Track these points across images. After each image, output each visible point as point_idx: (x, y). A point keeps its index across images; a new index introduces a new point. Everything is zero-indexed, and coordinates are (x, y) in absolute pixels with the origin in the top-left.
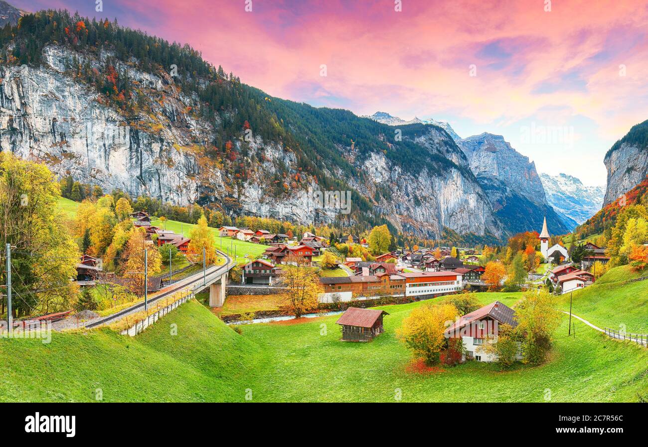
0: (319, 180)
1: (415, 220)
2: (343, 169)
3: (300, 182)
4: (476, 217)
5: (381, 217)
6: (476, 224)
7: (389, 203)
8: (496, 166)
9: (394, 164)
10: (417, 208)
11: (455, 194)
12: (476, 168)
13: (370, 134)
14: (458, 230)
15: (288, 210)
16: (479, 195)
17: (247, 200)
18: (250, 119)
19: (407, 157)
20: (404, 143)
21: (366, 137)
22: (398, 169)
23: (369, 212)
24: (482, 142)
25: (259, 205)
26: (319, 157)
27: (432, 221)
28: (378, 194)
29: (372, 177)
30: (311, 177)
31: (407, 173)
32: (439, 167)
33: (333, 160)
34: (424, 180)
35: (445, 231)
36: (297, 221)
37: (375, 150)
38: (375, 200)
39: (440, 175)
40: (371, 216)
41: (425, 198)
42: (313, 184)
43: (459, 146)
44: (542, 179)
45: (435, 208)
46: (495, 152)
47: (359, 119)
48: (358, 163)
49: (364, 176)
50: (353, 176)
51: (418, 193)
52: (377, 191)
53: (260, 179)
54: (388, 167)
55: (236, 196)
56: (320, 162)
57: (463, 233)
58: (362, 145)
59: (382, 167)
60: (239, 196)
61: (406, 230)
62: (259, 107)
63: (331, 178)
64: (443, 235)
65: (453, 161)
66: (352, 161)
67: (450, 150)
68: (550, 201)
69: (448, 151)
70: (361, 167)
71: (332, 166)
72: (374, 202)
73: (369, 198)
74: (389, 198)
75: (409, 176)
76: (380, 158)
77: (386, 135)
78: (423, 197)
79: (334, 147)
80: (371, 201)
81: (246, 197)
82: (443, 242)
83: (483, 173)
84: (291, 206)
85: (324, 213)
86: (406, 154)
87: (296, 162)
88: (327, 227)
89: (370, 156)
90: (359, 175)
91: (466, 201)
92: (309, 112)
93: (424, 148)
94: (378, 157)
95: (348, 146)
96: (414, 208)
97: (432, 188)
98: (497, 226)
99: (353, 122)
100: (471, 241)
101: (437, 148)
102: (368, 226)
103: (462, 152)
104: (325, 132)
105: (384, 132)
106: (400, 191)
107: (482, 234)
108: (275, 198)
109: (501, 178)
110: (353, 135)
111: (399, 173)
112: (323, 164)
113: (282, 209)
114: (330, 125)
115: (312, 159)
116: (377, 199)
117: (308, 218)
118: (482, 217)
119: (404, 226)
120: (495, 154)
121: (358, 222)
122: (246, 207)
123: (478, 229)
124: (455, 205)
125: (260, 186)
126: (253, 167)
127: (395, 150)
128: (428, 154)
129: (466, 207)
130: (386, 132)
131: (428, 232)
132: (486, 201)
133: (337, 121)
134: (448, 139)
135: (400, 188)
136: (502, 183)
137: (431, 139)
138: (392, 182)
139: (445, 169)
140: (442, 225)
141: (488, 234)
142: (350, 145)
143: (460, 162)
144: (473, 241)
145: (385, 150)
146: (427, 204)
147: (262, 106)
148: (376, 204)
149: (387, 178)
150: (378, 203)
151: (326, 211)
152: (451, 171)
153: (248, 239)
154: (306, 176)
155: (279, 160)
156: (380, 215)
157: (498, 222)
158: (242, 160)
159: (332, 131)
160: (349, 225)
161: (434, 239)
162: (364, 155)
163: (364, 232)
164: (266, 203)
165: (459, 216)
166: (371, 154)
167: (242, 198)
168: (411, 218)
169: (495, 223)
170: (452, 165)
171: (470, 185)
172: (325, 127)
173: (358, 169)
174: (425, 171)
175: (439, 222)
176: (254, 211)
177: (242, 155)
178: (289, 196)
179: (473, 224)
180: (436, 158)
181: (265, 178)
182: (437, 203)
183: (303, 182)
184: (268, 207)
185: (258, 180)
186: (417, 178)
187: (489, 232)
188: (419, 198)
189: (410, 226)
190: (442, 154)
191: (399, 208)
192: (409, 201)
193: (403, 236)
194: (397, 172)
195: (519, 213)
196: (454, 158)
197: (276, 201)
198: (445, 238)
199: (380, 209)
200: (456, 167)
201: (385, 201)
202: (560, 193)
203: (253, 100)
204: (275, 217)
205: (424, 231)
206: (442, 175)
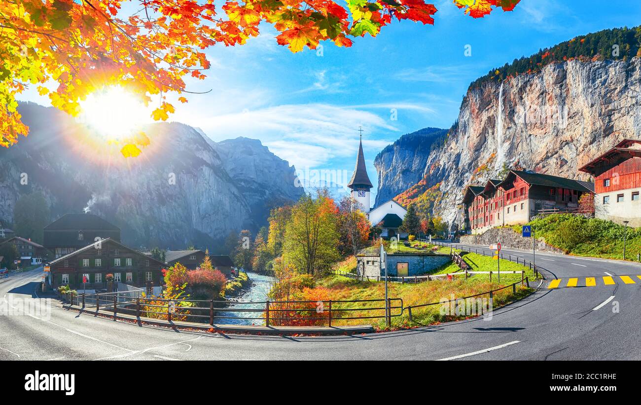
11: (207, 194)
14: (213, 234)
16: (235, 196)
27: (180, 222)
32: (188, 164)
45: (184, 208)
51: (162, 191)
57: (218, 237)
65: (205, 159)
78: (168, 195)
91: (221, 202)
96: (158, 207)
97: (180, 186)
109: (259, 181)
124: (207, 206)
129: (220, 208)
132: (243, 203)
136: (261, 185)
140: (193, 228)
143: (213, 161)
146: (174, 204)
152: (202, 169)
165: (213, 218)
170: (203, 163)
171: (224, 184)
182: (186, 203)
188: (164, 196)
200: (207, 165)
205: (170, 235)
206: (192, 173)
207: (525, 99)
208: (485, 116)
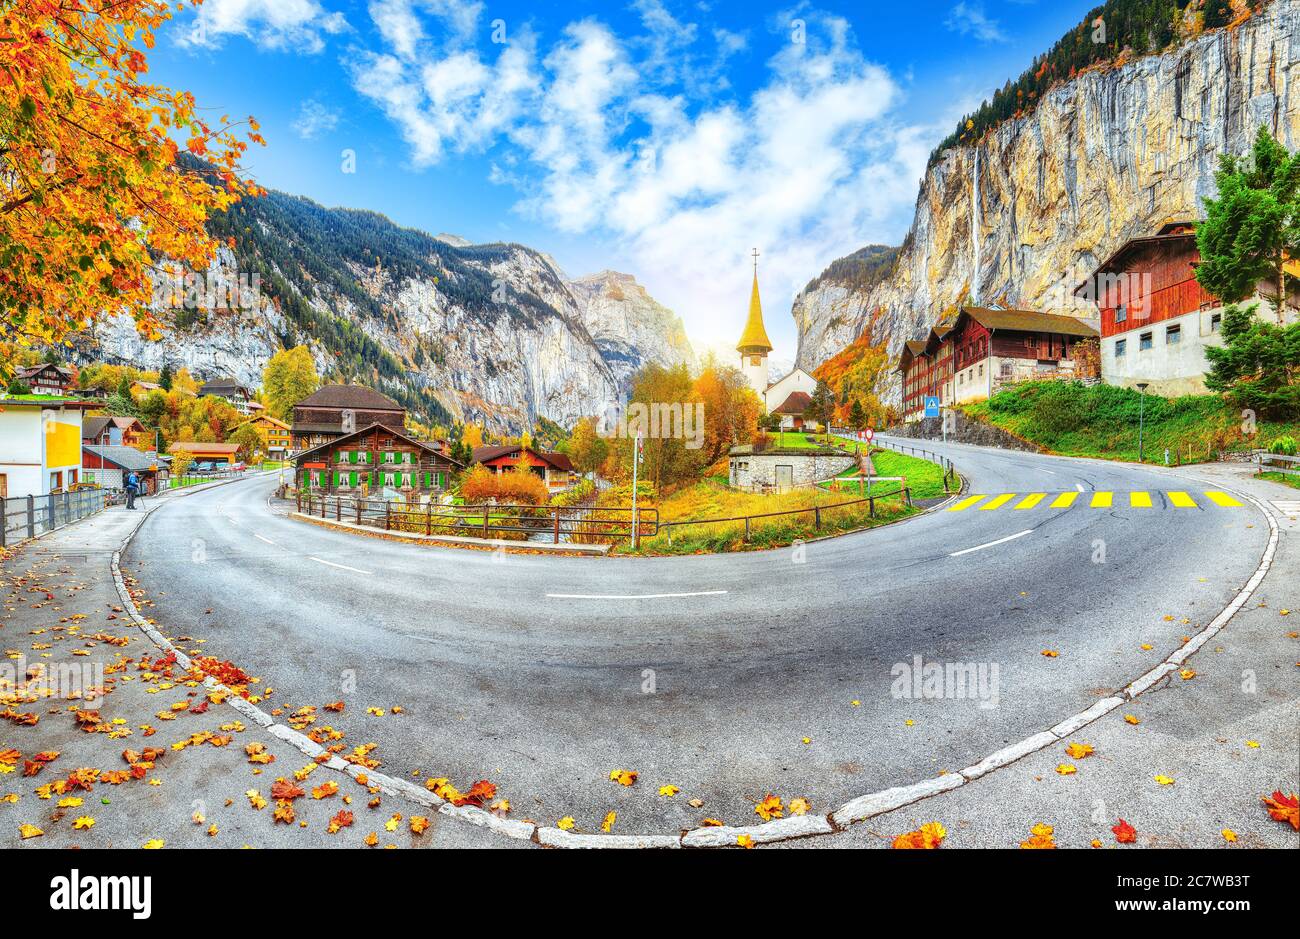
0: (285, 306)
1: (487, 400)
2: (355, 301)
4: (592, 401)
5: (424, 392)
6: (592, 414)
7: (442, 370)
8: (623, 322)
9: (452, 303)
10: (490, 381)
11: (557, 362)
12: (594, 324)
13: (413, 251)
15: (206, 358)
16: (597, 365)
19: (476, 293)
20: (473, 273)
21: (405, 255)
22: (459, 312)
23: (396, 380)
24: (602, 285)
25: (140, 344)
27: (516, 404)
28: (421, 352)
29: (413, 323)
30: (266, 299)
31: (474, 319)
32: (531, 313)
33: (338, 286)
34: (503, 335)
35: (541, 424)
37: (418, 277)
38: (415, 362)
39: (532, 327)
40: (399, 386)
41: (504, 364)
42: (269, 312)
43: (566, 285)
45: (522, 382)
46: (621, 301)
48: (387, 297)
49: (396, 319)
50: (375, 316)
51: (492, 355)
52: (419, 346)
54: (442, 308)
56: (308, 285)
58: (396, 267)
59: (430, 305)
60: (94, 325)
61: (470, 419)
64: (538, 430)
65: (555, 306)
66: (377, 292)
67: (549, 287)
69: (545, 290)
70: (391, 303)
71: (333, 295)
72: (412, 365)
73: (402, 357)
74: (441, 361)
75: (477, 324)
76: (427, 290)
77: (441, 256)
78: (501, 362)
79: (345, 267)
80: (405, 362)
83: (604, 333)
84: (213, 350)
86: (473, 288)
87: (234, 267)
89: (408, 286)
90: (385, 316)
92: (308, 209)
93: (505, 281)
94: (422, 287)
95: (370, 267)
96: (484, 380)
97: (518, 347)
101: (527, 283)
103: (569, 295)
104: (332, 242)
105: (438, 252)
106: (461, 349)
108: (176, 331)
109: (632, 342)
110: (381, 250)
111: (460, 319)
112: (315, 289)
113: (193, 356)
114: (345, 233)
115: (292, 276)
117: (254, 377)
119: (467, 411)
120: (622, 303)
122: (110, 347)
127: (455, 281)
128: (512, 292)
129: (575, 383)
130: (444, 254)
131: (510, 423)
132: (607, 376)
133: (358, 228)
134: (545, 271)
135: (461, 345)
136: (633, 349)
137: (517, 268)
138: (446, 333)
139: (539, 317)
140: (535, 413)
142: (374, 265)
143: (566, 310)
145: (437, 279)
146: (508, 375)
148: (416, 369)
149: (439, 326)
150: (419, 367)
152: (550, 323)
156: (421, 390)
159: (345, 241)
162: (397, 284)
164: (157, 342)
165: (564, 399)
166: (409, 283)
168: (479, 396)
170: (552, 312)
171: (582, 347)
173: (385, 307)
174: (506, 317)
175: (529, 406)
180: (528, 300)
182: (526, 374)
184: (160, 350)
186: (492, 330)
188: (495, 363)
189: (478, 411)
190: (537, 294)
191: (459, 379)
192: (478, 367)
194: (456, 317)
196: (555, 300)
199: (422, 378)
200: (558, 316)
201: (433, 366)
205: (502, 423)
206: (536, 328)
207: (1013, 174)
208: (952, 216)
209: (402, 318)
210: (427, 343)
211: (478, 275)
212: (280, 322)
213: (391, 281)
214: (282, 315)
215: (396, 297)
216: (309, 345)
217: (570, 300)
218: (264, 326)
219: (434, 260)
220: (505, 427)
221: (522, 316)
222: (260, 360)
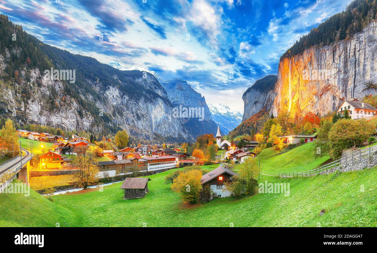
0: (78, 101)
1: (138, 128)
2: (93, 95)
3: (66, 102)
4: (173, 127)
5: (117, 126)
6: (173, 131)
7: (122, 118)
8: (183, 98)
9: (124, 94)
10: (138, 121)
11: (160, 113)
12: (172, 99)
13: (108, 74)
14: (163, 134)
15: (59, 120)
17: (31, 112)
18: (30, 56)
19: (132, 90)
20: (130, 82)
21: (106, 76)
22: (127, 97)
23: (110, 123)
24: (175, 84)
25: (39, 116)
26: (77, 86)
27: (147, 129)
28: (115, 112)
29: (111, 102)
30: (73, 99)
31: (132, 100)
32: (151, 97)
33: (86, 89)
34: (142, 105)
35: (156, 135)
36: (65, 128)
38: (113, 116)
39: (151, 102)
40: (111, 125)
41: (143, 115)
42: (75, 104)
43: (162, 85)
44: (209, 106)
45: (149, 121)
46: (182, 90)
47: (101, 65)
48: (102, 92)
49: (106, 100)
50: (99, 100)
51: (139, 112)
52: (114, 110)
53: (39, 98)
54: (121, 96)
55: (23, 109)
56: (78, 90)
57: (166, 136)
58: (104, 81)
59: (116, 95)
60: (25, 110)
61: (132, 135)
62: (36, 48)
63: (85, 101)
64: (154, 137)
65: (159, 94)
66: (98, 91)
67: (157, 87)
68: (213, 118)
69: (155, 88)
70: (103, 95)
71: (85, 93)
72: (113, 117)
73: (109, 114)
74: (121, 115)
75: (133, 102)
76: (115, 90)
77: (118, 76)
79: (86, 81)
80: (110, 116)
81: (30, 110)
82: (155, 141)
83: (176, 102)
84: (60, 118)
85: (82, 123)
86: (130, 88)
87: (63, 89)
88: (84, 132)
89: (109, 88)
90: (102, 99)
91: (167, 118)
93: (141, 85)
94: (114, 89)
95: (95, 81)
96: (136, 121)
97: (147, 109)
98: (185, 132)
99: (97, 66)
100: (170, 141)
101: (149, 86)
102: (109, 131)
103: (164, 89)
104: (80, 71)
105: (117, 74)
106: (128, 110)
107: (177, 136)
108: (50, 112)
109: (186, 105)
110: (97, 74)
111: (127, 100)
112: (80, 91)
113: (55, 119)
114: (83, 66)
115: (73, 87)
116: (114, 115)
117: (72, 126)
118: (176, 127)
119: (131, 132)
120: (183, 91)
121: (103, 129)
122: (30, 118)
123: (174, 134)
124: (160, 120)
125: (40, 103)
126: (34, 90)
127: (124, 85)
128: (144, 90)
129: (167, 121)
130: (118, 74)
131: (146, 135)
133: (87, 64)
134: (155, 81)
135: (128, 109)
137: (145, 80)
138: (123, 105)
139: (154, 98)
140: (153, 132)
141: (180, 136)
142: (96, 80)
143: (163, 95)
144: (171, 141)
145: (118, 85)
146: (145, 119)
147: (38, 48)
148: (114, 118)
149: (120, 102)
150: (115, 117)
151: (83, 122)
152: (158, 100)
153: (36, 139)
154: (70, 98)
155: (52, 86)
156: (116, 125)
157: (185, 129)
158: (26, 84)
159: (84, 70)
160: (98, 131)
161: (149, 139)
162: (105, 87)
163: (108, 135)
164: (44, 115)
165: (163, 126)
166: (109, 87)
167: (28, 111)
168: (135, 127)
169: (184, 131)
171: (169, 108)
172: (80, 67)
173: (101, 96)
174: (143, 99)
175: (152, 130)
176: (36, 120)
177: (26, 81)
178: (59, 111)
179: (171, 131)
180: (148, 92)
181: (42, 98)
182: (150, 118)
183: (68, 102)
184: (45, 118)
185: (38, 99)
186: (138, 103)
187: (181, 136)
188: (140, 115)
189: (135, 132)
190: (152, 89)
191: (128, 121)
192: (134, 117)
193: (131, 138)
195: (197, 125)
196: (159, 92)
197: (51, 114)
198: (156, 139)
199: (116, 121)
200: (160, 97)
201: (119, 116)
202: (218, 114)
203: (32, 43)
204: (50, 125)
205: (143, 135)
206: (153, 102)
209: (108, 100)
210: (116, 109)
211: (132, 83)
212: (77, 107)
213: (103, 86)
214: (78, 104)
215: (105, 92)
216: (87, 114)
217: (164, 91)
218: (74, 109)
219: (115, 77)
220: (144, 137)
221: (148, 98)
222: (74, 120)
